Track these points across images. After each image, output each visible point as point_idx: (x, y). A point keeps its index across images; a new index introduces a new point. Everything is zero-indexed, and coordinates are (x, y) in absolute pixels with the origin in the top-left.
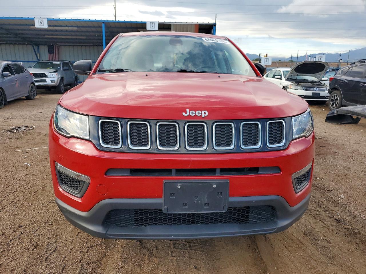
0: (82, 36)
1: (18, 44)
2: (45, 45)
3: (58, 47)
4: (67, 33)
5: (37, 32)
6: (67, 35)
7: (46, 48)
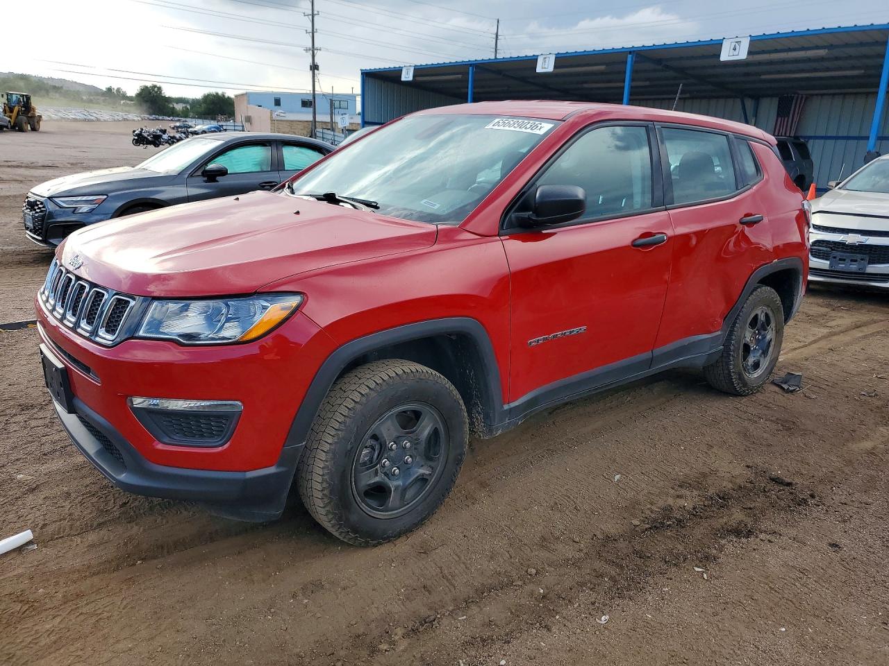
0: (853, 68)
1: (718, 97)
2: (771, 96)
3: (804, 100)
4: (815, 65)
5: (745, 70)
6: (815, 70)
7: (775, 102)
